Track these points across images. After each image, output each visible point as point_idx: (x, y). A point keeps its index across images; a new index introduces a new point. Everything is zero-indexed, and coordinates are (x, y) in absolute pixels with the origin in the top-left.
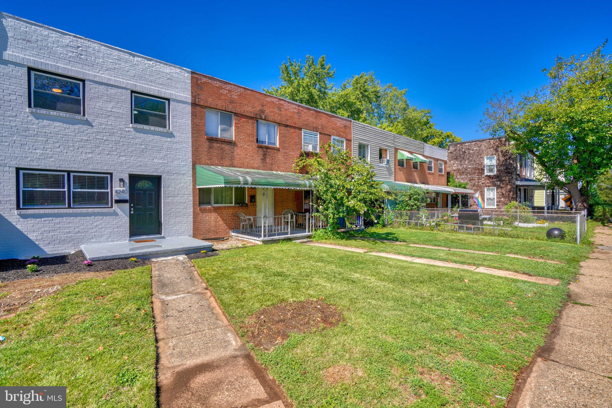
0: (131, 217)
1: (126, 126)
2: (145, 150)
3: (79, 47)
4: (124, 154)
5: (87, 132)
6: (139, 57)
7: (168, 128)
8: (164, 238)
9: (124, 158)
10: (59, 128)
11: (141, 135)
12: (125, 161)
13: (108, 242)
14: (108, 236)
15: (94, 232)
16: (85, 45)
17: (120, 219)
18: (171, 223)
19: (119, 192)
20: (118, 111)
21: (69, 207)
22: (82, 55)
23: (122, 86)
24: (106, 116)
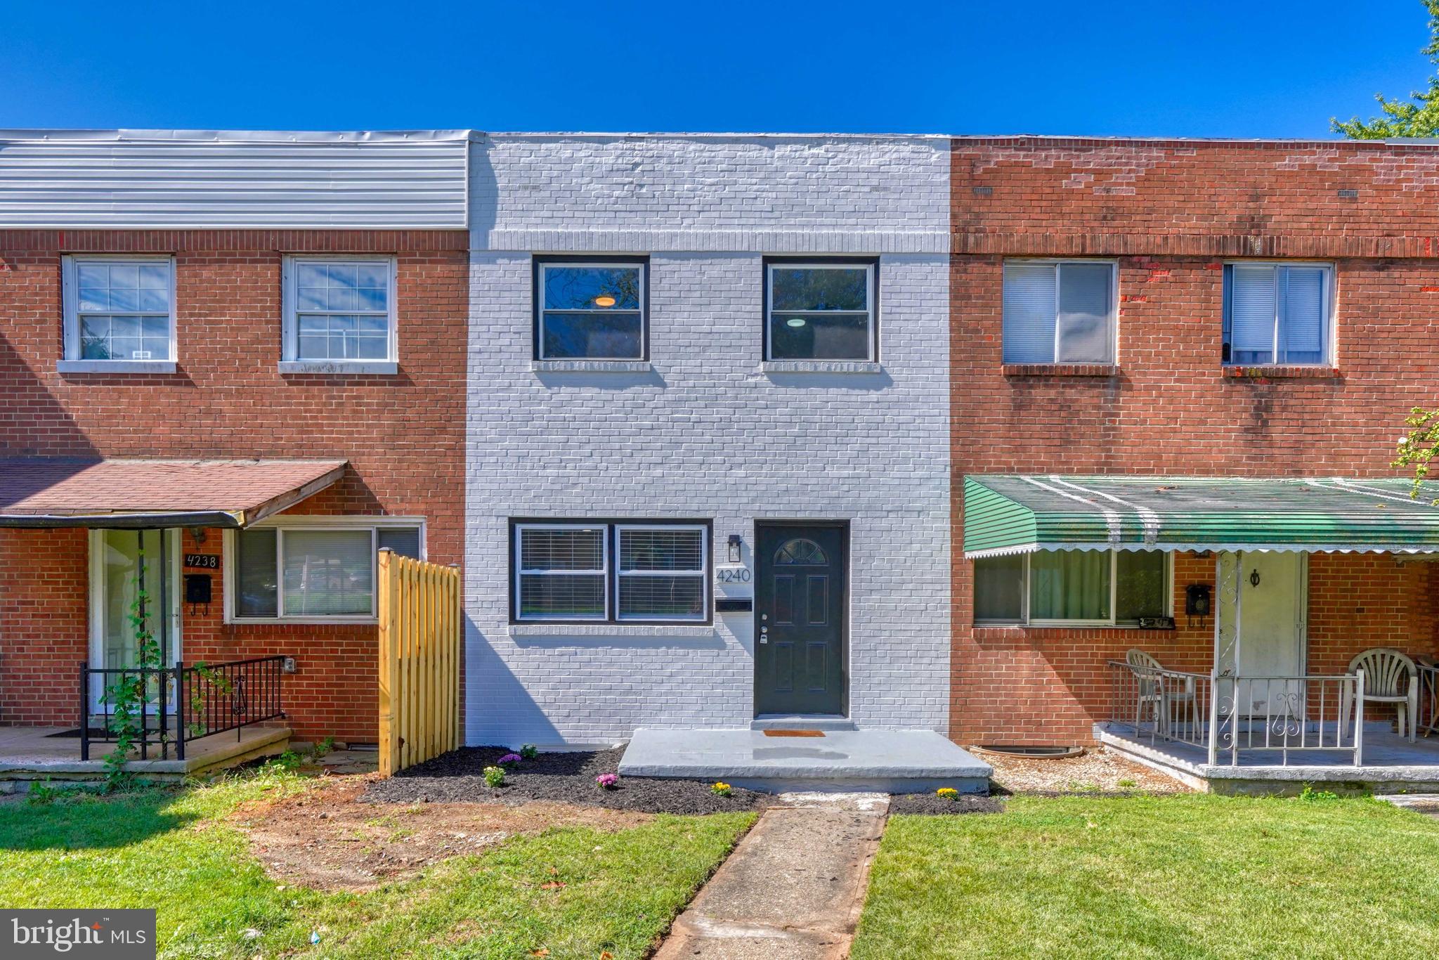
0: (759, 650)
1: (748, 371)
2: (800, 441)
3: (636, 165)
4: (741, 460)
5: (652, 404)
6: (787, 142)
7: (871, 357)
8: (852, 727)
9: (742, 472)
10: (591, 404)
11: (792, 391)
12: (746, 480)
13: (700, 725)
14: (699, 707)
15: (666, 694)
16: (650, 153)
17: (730, 659)
18: (876, 680)
19: (727, 575)
20: (728, 328)
21: (612, 620)
22: (641, 186)
23: (738, 248)
24: (697, 349)
